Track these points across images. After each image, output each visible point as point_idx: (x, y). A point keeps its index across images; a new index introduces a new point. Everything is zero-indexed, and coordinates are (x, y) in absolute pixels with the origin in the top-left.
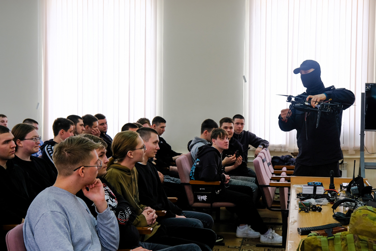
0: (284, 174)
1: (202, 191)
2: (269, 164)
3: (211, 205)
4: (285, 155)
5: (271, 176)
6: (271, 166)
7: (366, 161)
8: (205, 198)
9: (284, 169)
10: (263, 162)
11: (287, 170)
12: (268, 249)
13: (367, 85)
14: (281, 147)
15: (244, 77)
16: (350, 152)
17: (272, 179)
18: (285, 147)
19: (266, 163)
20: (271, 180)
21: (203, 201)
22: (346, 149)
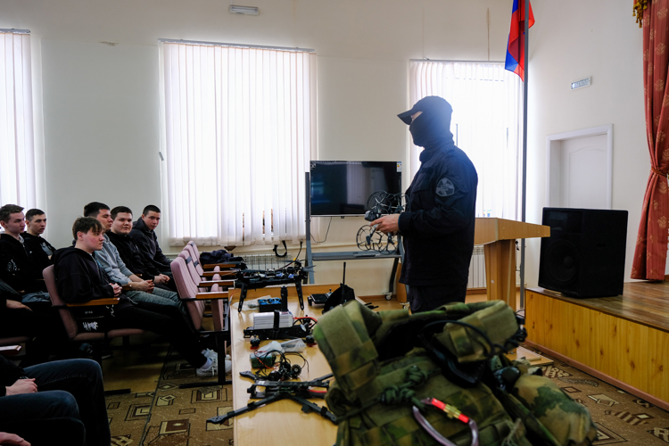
0: (217, 278)
1: (89, 315)
2: (195, 265)
3: (106, 335)
4: (217, 249)
5: (198, 281)
6: (199, 267)
7: (313, 251)
8: (94, 325)
9: (217, 269)
10: (187, 263)
11: (221, 269)
12: (198, 391)
13: (311, 163)
14: (211, 239)
15: (160, 153)
16: (294, 242)
17: (201, 286)
18: (216, 240)
19: (191, 264)
20: (198, 287)
21: (92, 330)
22: (289, 239)
